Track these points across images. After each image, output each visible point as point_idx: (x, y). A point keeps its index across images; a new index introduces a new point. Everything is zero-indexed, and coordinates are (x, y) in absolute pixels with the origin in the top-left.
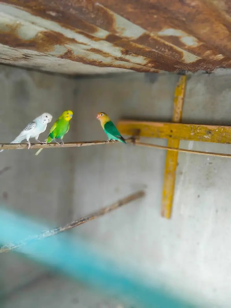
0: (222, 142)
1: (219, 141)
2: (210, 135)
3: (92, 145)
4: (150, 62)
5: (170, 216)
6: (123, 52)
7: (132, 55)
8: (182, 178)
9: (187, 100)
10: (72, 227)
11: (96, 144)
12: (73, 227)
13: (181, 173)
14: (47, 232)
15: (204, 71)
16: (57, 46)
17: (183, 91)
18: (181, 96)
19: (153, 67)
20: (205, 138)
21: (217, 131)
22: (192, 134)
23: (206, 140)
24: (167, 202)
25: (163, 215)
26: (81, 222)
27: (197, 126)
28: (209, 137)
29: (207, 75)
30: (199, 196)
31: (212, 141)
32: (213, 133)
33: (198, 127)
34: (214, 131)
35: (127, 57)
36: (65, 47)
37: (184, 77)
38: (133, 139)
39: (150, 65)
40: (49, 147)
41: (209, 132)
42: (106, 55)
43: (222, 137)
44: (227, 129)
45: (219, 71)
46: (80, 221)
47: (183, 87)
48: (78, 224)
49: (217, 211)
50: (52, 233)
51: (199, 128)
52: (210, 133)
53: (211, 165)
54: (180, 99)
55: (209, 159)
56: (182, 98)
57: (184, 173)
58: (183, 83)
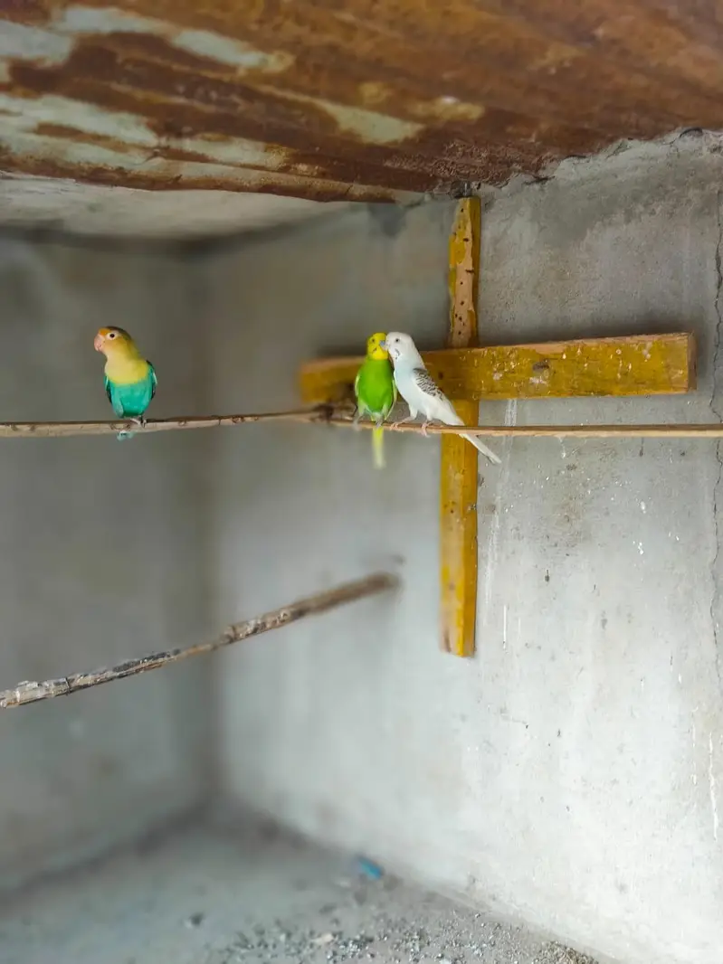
0: (582, 393)
1: (574, 392)
2: (546, 373)
3: (173, 431)
4: (301, 158)
5: (469, 647)
6: (160, 130)
7: (204, 139)
8: (496, 522)
9: (485, 273)
10: (118, 674)
11: (183, 423)
12: (121, 676)
13: (493, 508)
14: (28, 685)
15: (529, 178)
17: (469, 245)
18: (467, 263)
20: (533, 384)
21: (564, 357)
22: (497, 377)
23: (537, 392)
24: (457, 604)
25: (447, 646)
26: (151, 661)
27: (509, 348)
28: (545, 380)
29: (537, 187)
30: (547, 578)
31: (555, 391)
32: (553, 365)
33: (511, 352)
34: (557, 358)
35: (188, 145)
38: (327, 412)
39: (303, 167)
41: (542, 365)
42: (120, 147)
43: (582, 374)
44: (593, 349)
45: (567, 170)
46: (149, 659)
47: (468, 234)
48: (138, 667)
49: (604, 622)
50: (47, 690)
51: (513, 356)
52: (546, 366)
53: (572, 473)
54: (465, 273)
55: (567, 456)
56: (471, 268)
57: (499, 508)
58: (465, 222)
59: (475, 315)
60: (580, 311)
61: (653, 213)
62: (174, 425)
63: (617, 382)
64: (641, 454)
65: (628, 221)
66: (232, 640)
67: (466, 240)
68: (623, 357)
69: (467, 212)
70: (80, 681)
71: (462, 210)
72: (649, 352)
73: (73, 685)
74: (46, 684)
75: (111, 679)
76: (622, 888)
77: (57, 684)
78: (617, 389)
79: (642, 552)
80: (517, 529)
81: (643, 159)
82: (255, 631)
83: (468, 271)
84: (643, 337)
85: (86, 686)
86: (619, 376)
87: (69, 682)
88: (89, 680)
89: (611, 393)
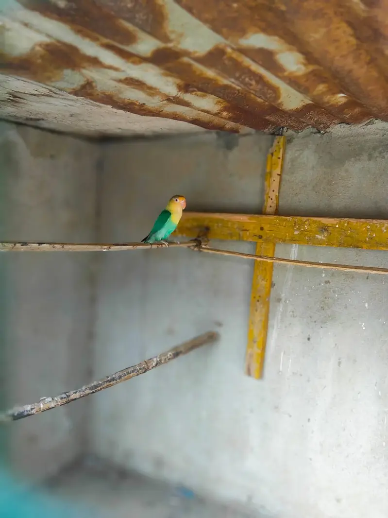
0: (345, 245)
1: (341, 245)
2: (326, 234)
3: (128, 250)
4: (225, 109)
5: (261, 375)
6: (180, 88)
7: (196, 94)
8: (281, 308)
9: (286, 177)
10: (92, 391)
11: (135, 247)
12: (93, 393)
13: (279, 300)
14: (46, 399)
15: (315, 130)
16: (68, 72)
17: (280, 161)
18: (278, 171)
19: (230, 119)
20: (317, 238)
21: (337, 226)
22: (296, 233)
23: (320, 243)
24: (257, 350)
25: (249, 373)
26: (108, 383)
27: (305, 218)
28: (324, 237)
29: (319, 136)
30: (309, 339)
31: (329, 243)
32: (330, 230)
33: (306, 221)
34: (333, 227)
35: (188, 97)
36: (82, 74)
37: (282, 139)
38: (198, 243)
39: (225, 114)
40: (53, 250)
41: (324, 229)
42: (151, 90)
43: (346, 236)
44: (354, 224)
45: (338, 130)
46: (106, 382)
47: (280, 156)
48: (101, 387)
49: (339, 363)
50: (57, 402)
51: (307, 223)
52: (326, 230)
53: (327, 285)
54: (277, 176)
55: (326, 276)
56: (279, 173)
57: (283, 300)
58: (280, 149)
59: (278, 198)
60: (339, 202)
61: (384, 157)
62: (130, 247)
63: (365, 242)
64: (367, 278)
65: (370, 160)
66: (146, 370)
67: (279, 158)
68: (371, 230)
69: (281, 144)
70: (72, 397)
71: (278, 142)
72: (385, 229)
73: (70, 398)
74: (56, 399)
75: (88, 394)
76: (338, 501)
77: (62, 398)
78: (365, 246)
79: (364, 328)
80: (293, 312)
81: (381, 130)
82: (156, 365)
83: (278, 175)
84: (382, 221)
85: (75, 399)
86: (367, 239)
87: (68, 396)
88: (77, 395)
89: (362, 248)
